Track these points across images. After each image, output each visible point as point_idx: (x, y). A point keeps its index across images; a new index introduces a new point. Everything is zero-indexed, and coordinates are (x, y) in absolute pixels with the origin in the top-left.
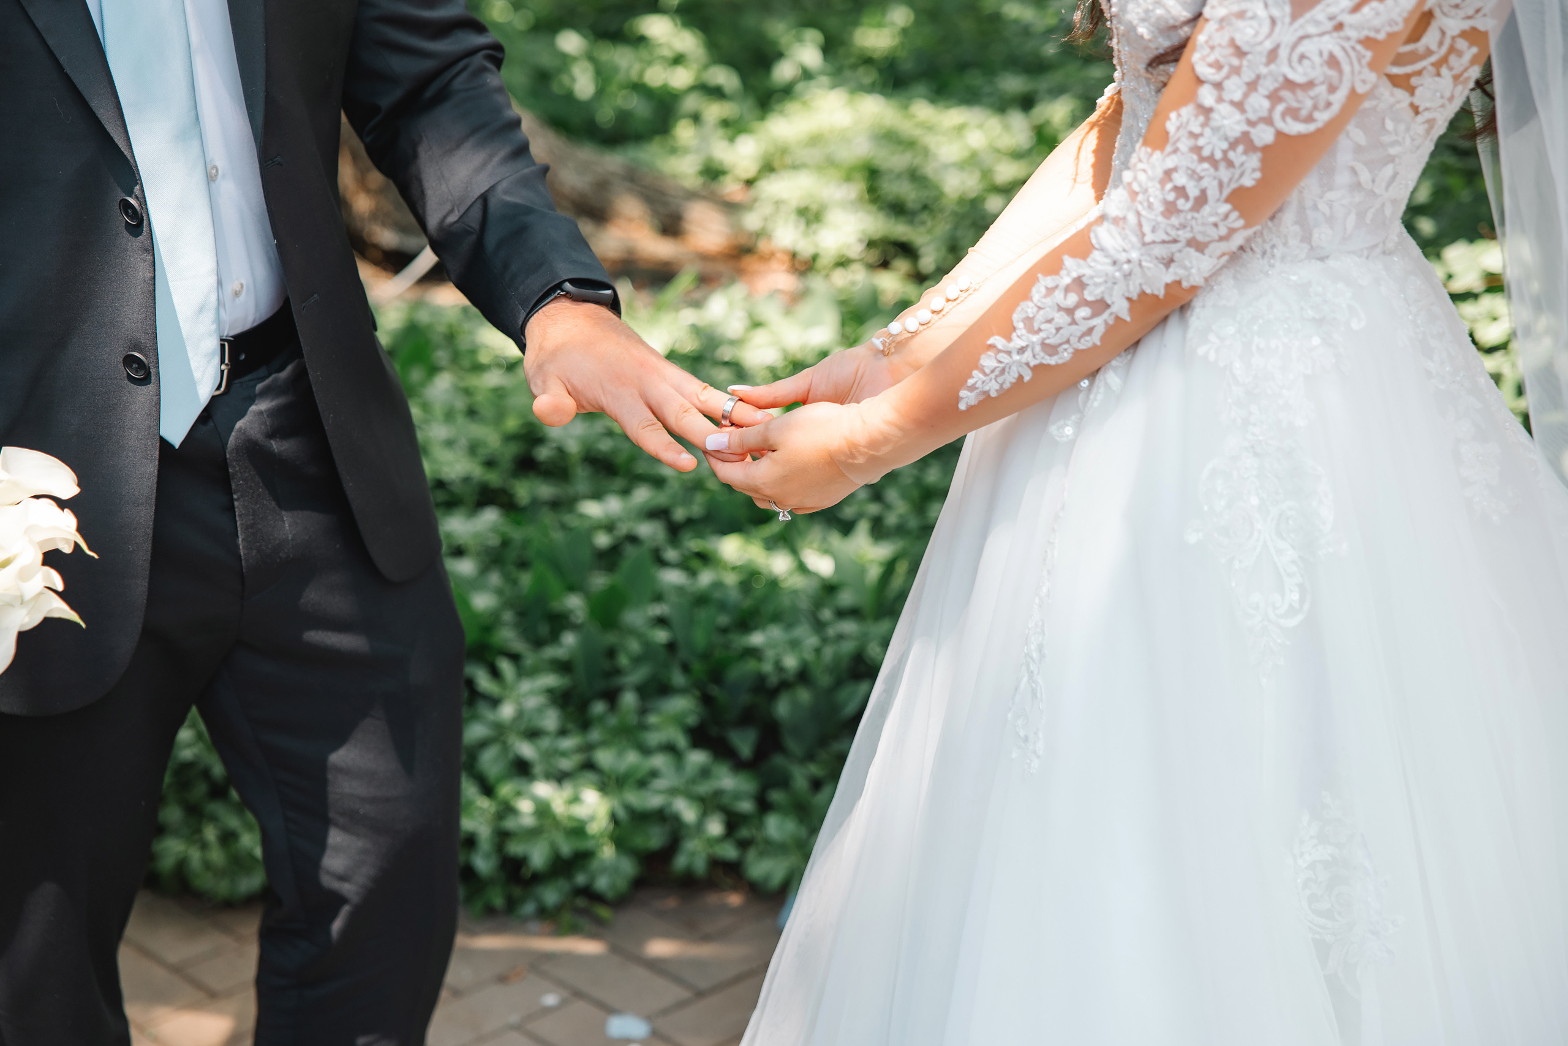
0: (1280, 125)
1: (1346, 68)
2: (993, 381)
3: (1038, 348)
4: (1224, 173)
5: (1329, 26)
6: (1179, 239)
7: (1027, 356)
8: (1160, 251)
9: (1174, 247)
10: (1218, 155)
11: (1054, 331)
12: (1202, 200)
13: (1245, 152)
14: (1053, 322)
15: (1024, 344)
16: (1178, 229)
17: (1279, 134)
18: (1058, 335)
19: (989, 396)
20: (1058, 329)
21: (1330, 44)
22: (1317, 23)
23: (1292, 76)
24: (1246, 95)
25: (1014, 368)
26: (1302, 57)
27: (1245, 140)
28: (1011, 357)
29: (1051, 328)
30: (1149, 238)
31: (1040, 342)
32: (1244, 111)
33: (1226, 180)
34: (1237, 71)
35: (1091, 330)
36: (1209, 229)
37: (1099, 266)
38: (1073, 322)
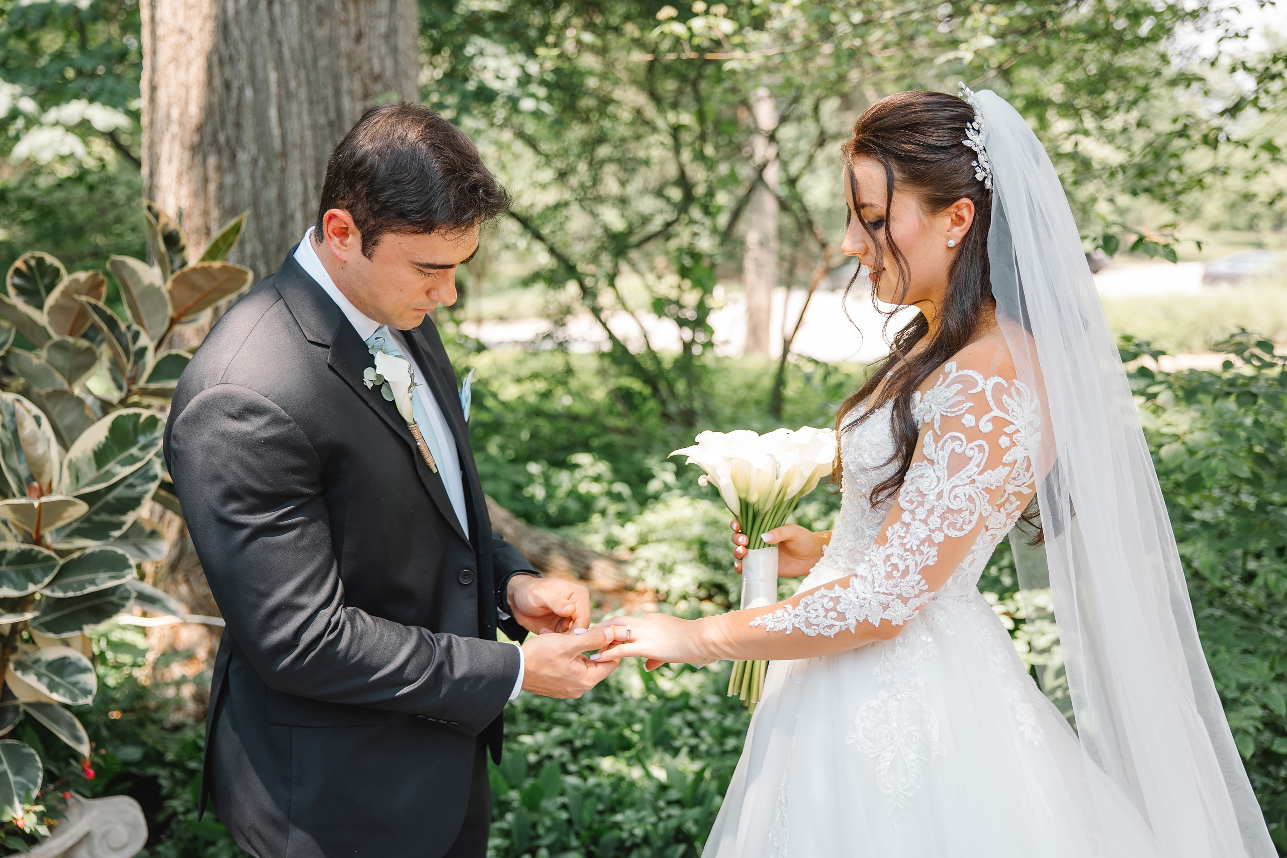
0: (946, 531)
1: (978, 502)
3: (803, 620)
4: (918, 558)
5: (968, 481)
6: (894, 593)
7: (796, 621)
8: (883, 598)
9: (890, 598)
10: (915, 548)
11: (815, 617)
12: (906, 572)
13: (929, 547)
14: (817, 612)
15: (799, 614)
16: (892, 587)
17: (946, 536)
18: (816, 620)
21: (969, 490)
22: (962, 479)
23: (950, 506)
24: (928, 517)
25: (785, 622)
26: (956, 497)
27: (928, 539)
28: (790, 616)
30: (876, 590)
31: (805, 618)
32: (927, 525)
33: (919, 561)
34: (921, 504)
35: (831, 627)
36: (910, 590)
37: (850, 595)
38: (825, 617)
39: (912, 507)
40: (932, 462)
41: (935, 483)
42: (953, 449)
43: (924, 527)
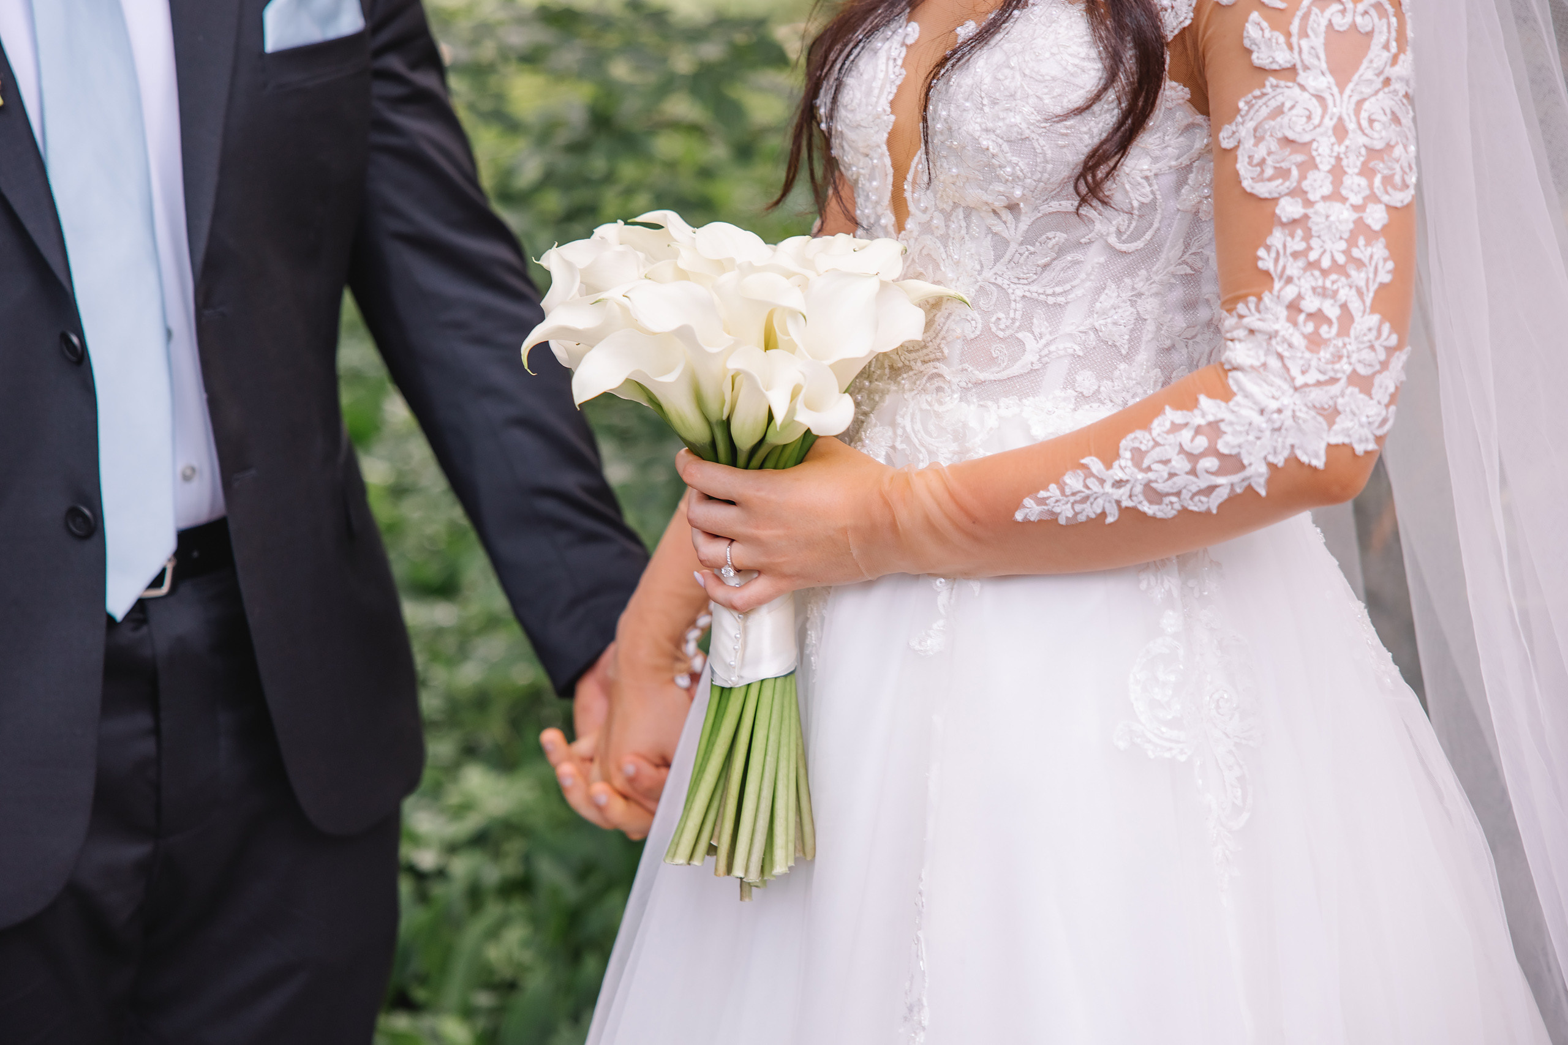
0: (1385, 198)
2: (1069, 505)
3: (1138, 489)
4: (1357, 278)
5: (1379, 82)
6: (1339, 375)
7: (1122, 493)
8: (1318, 396)
9: (1335, 389)
10: (1341, 259)
11: (1166, 475)
12: (1345, 319)
13: (1368, 243)
14: (1169, 465)
15: (1125, 478)
16: (1333, 363)
18: (1170, 482)
19: (1057, 520)
20: (1172, 475)
23: (1371, 144)
24: (1336, 184)
25: (1100, 501)
27: (1360, 228)
28: (1103, 487)
29: (1164, 471)
30: (1300, 380)
31: (1144, 482)
32: (1344, 200)
33: (1362, 284)
34: (1310, 164)
35: (1211, 489)
36: (1367, 355)
37: (1244, 412)
38: (1193, 472)
39: (1291, 183)
40: (1290, 72)
41: (1317, 111)
42: (1330, 24)
43: (1337, 206)
